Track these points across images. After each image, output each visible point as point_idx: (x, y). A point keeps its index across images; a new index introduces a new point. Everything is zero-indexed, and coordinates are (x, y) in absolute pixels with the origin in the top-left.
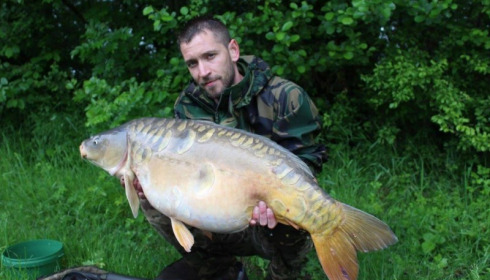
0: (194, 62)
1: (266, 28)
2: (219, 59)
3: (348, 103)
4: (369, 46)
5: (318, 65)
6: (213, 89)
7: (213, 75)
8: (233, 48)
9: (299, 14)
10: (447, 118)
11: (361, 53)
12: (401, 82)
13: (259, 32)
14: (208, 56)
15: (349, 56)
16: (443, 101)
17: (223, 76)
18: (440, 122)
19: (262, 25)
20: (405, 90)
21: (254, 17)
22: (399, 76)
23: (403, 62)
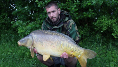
0: (49, 13)
2: (56, 13)
3: (88, 28)
4: (95, 13)
5: (81, 18)
6: (54, 20)
7: (54, 16)
8: (59, 10)
9: (76, 4)
10: (116, 34)
11: (93, 15)
12: (104, 25)
13: (65, 8)
14: (53, 12)
15: (90, 16)
16: (115, 30)
17: (56, 17)
18: (114, 35)
19: (66, 6)
20: (105, 27)
21: (63, 4)
22: (104, 23)
23: (105, 19)
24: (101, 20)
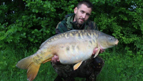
1: (61, 6)
10: (117, 34)
12: (103, 24)
16: (115, 29)
20: (104, 26)
21: (56, 2)
22: (102, 22)
23: (103, 17)
24: (99, 18)
